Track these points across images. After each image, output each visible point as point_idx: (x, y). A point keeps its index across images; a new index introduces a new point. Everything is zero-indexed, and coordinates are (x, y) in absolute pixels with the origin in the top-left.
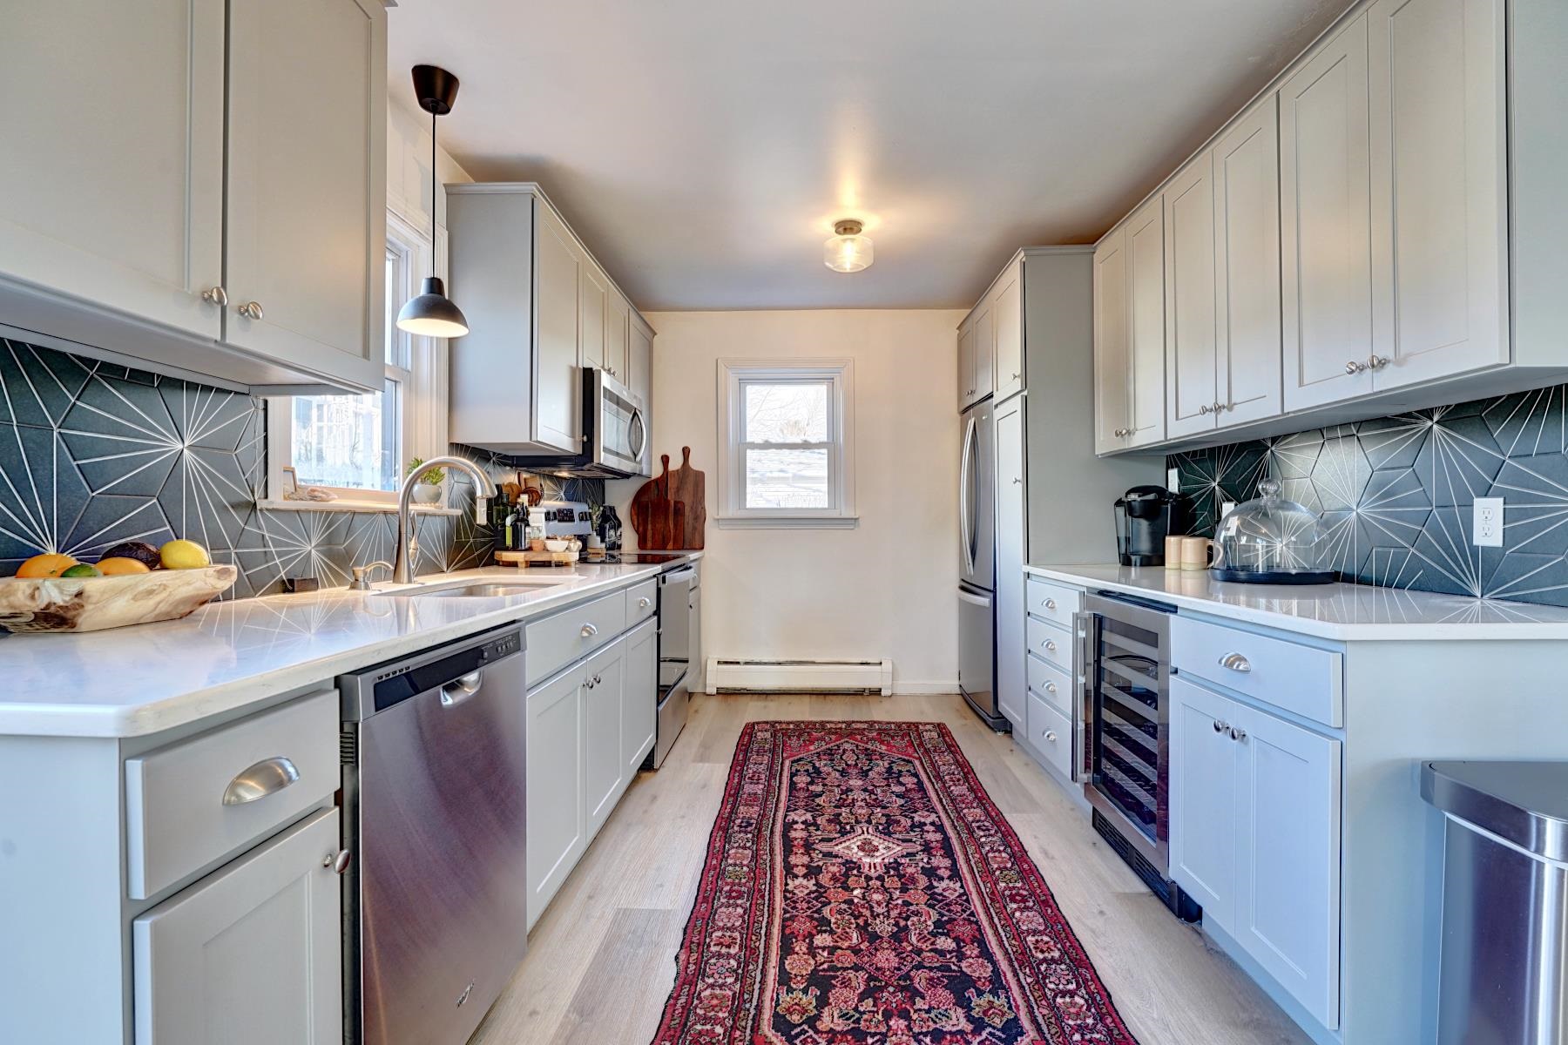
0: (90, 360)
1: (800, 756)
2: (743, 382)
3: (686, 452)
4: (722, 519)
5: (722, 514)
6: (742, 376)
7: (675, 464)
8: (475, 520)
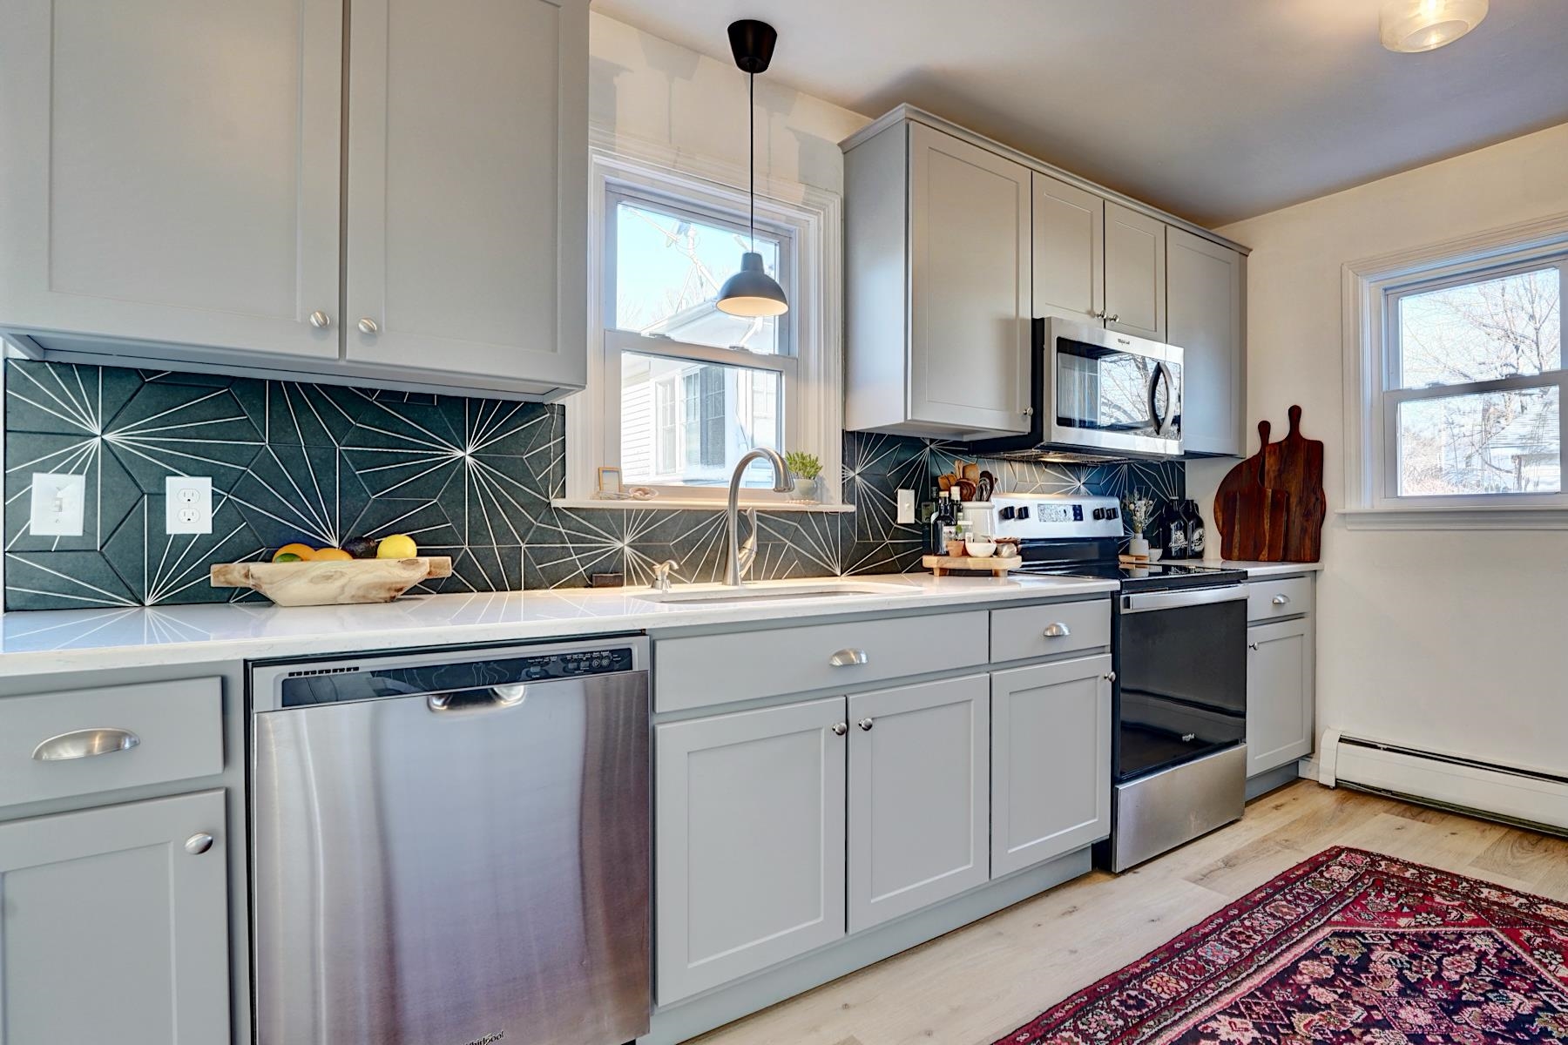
0: (370, 390)
1: (1362, 929)
2: (1393, 293)
3: (1295, 414)
4: (1350, 514)
5: (1351, 507)
6: (1387, 284)
7: (1279, 432)
8: (895, 518)
